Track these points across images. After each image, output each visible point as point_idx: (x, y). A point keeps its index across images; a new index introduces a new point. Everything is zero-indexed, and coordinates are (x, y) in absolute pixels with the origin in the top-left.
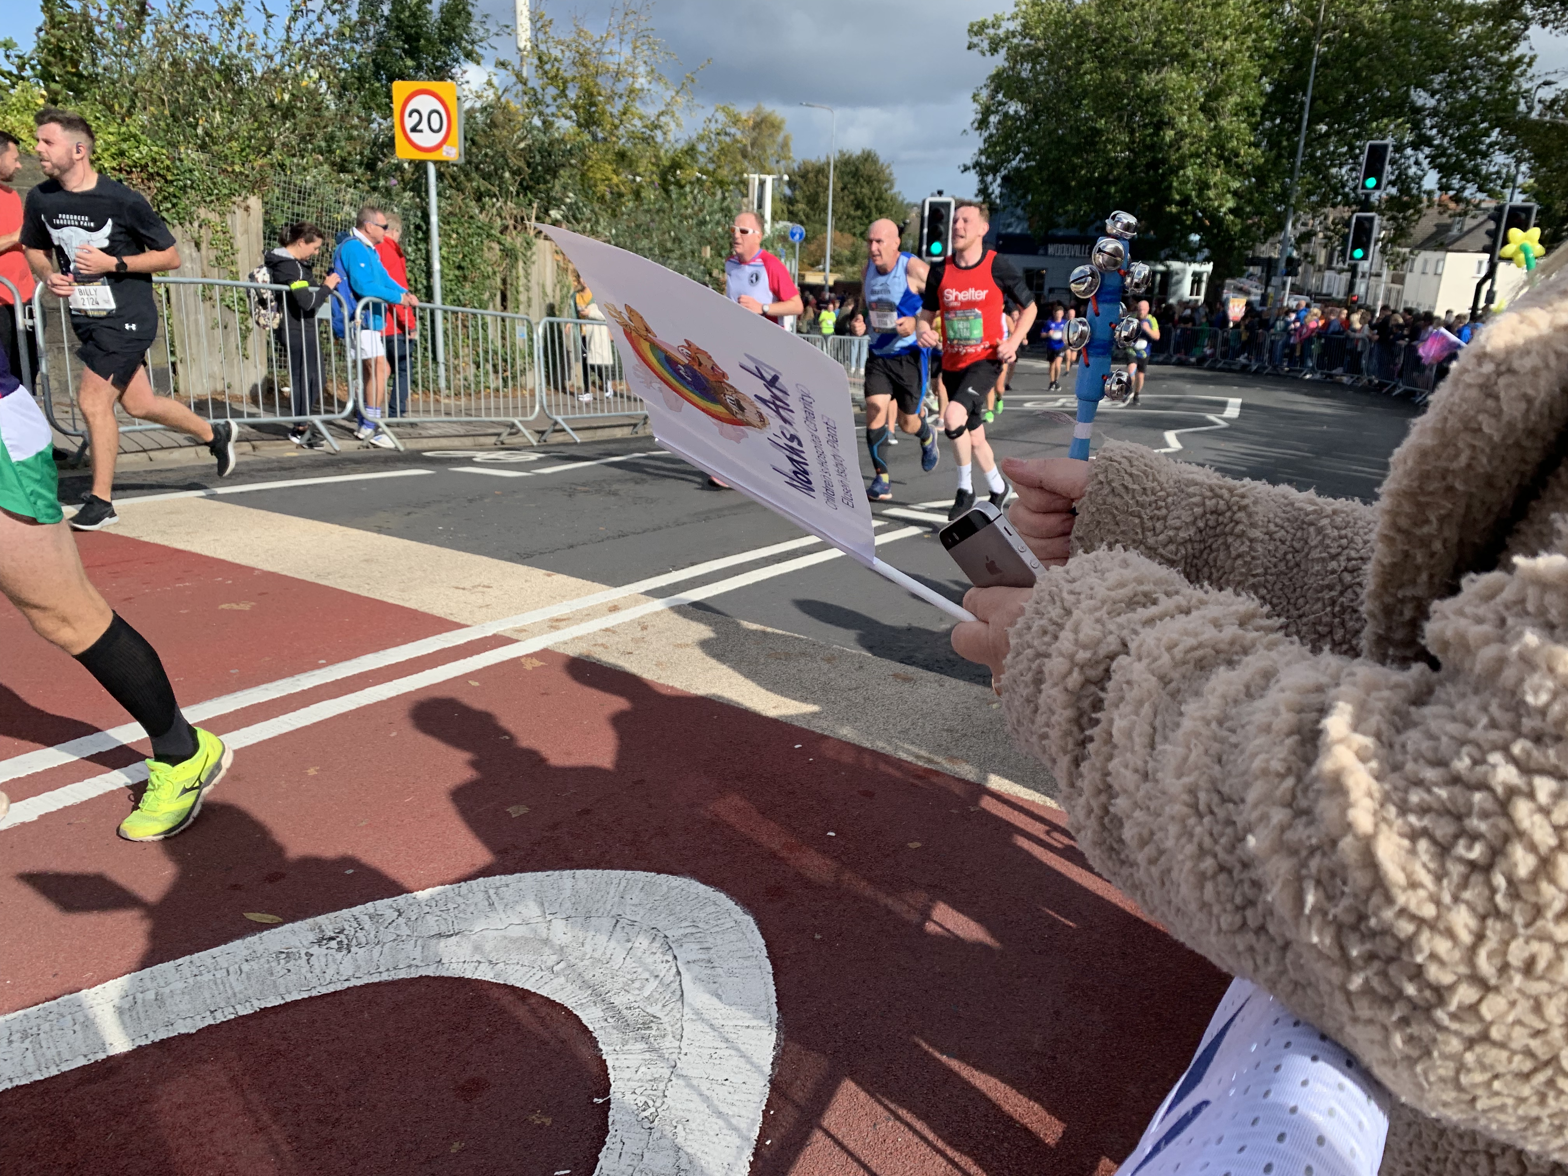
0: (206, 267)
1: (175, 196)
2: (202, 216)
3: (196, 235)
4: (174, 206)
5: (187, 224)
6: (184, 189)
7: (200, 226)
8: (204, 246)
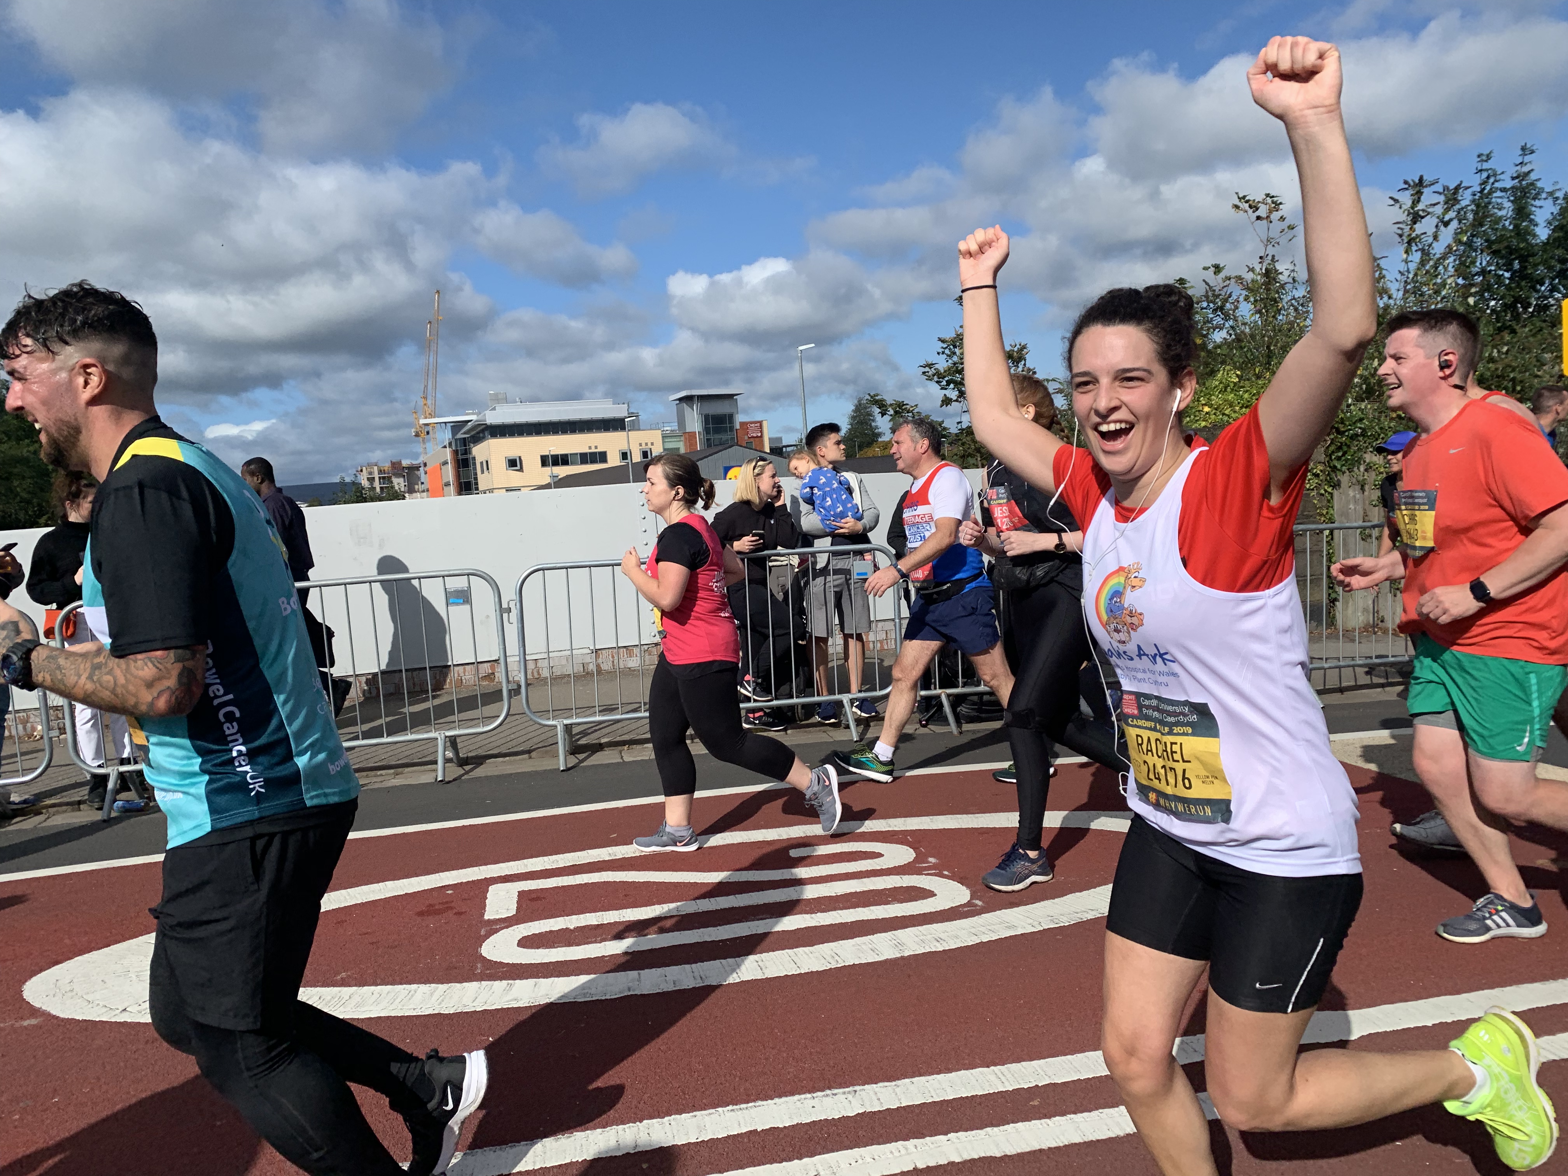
0: (1367, 506)
1: (1346, 444)
2: (1367, 461)
3: (1361, 478)
4: (1343, 455)
5: (1355, 469)
6: (1354, 437)
7: (1366, 470)
8: (1367, 487)
